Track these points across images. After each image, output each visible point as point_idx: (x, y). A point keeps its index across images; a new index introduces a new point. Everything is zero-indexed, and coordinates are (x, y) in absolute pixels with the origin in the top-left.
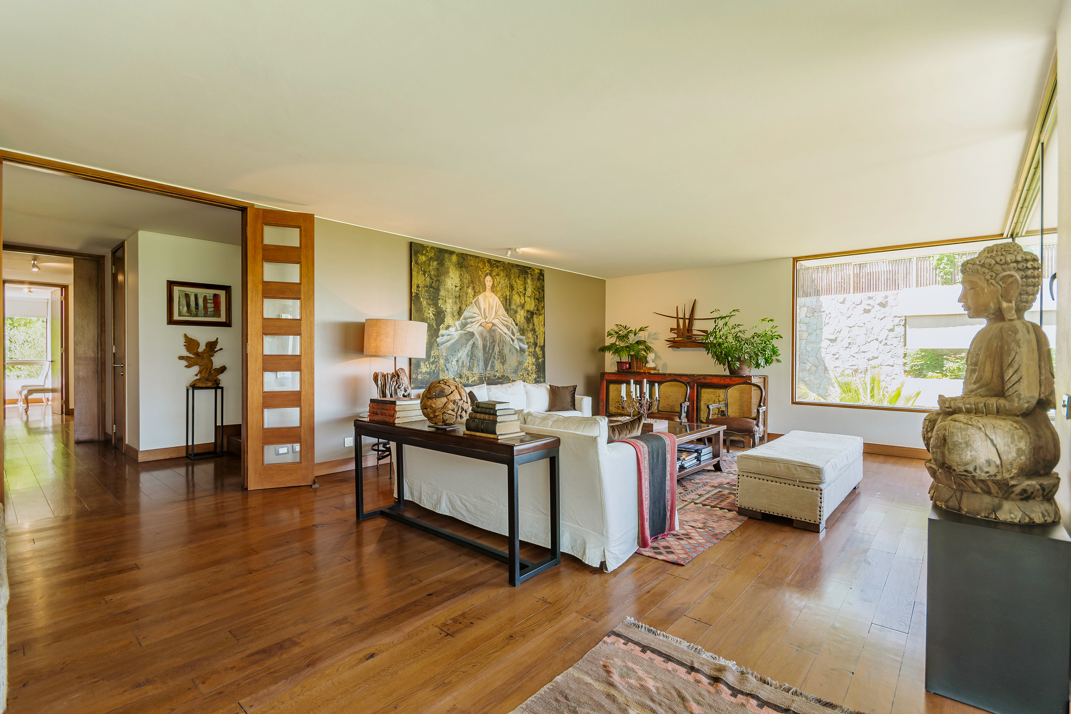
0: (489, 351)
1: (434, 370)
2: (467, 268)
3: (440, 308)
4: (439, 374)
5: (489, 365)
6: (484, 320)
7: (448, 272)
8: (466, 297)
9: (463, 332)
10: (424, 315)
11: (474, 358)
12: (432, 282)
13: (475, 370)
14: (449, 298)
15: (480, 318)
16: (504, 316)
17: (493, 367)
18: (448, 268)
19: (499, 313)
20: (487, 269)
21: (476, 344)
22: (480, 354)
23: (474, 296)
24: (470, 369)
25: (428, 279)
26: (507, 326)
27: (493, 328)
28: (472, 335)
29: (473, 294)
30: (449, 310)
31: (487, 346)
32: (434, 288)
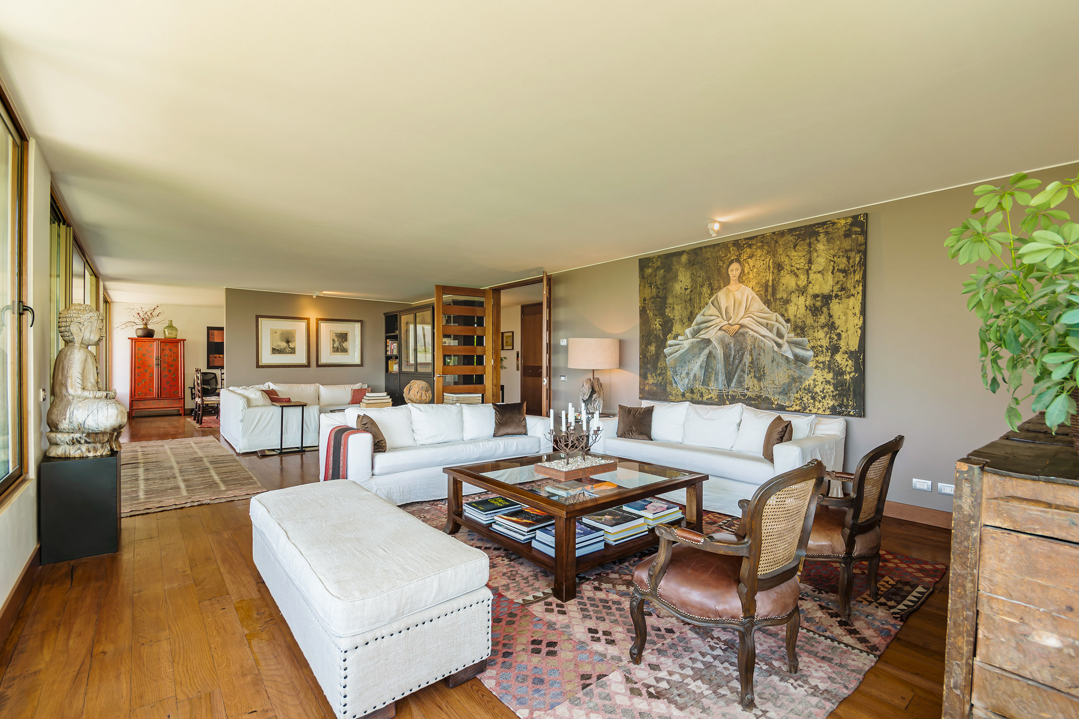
0: (733, 362)
1: (661, 382)
2: (701, 263)
3: (667, 316)
4: (666, 386)
5: (734, 380)
6: (726, 322)
7: (677, 276)
8: (700, 299)
9: (695, 340)
10: (650, 327)
11: (710, 370)
12: (659, 292)
13: (712, 385)
14: (677, 304)
15: (718, 320)
16: (761, 311)
17: (740, 382)
18: (677, 272)
19: (751, 309)
20: (733, 253)
21: (714, 353)
22: (720, 365)
23: (711, 295)
24: (705, 383)
25: (654, 290)
26: (767, 326)
27: (742, 331)
28: (708, 342)
29: (709, 292)
30: (677, 318)
31: (731, 355)
32: (660, 298)
